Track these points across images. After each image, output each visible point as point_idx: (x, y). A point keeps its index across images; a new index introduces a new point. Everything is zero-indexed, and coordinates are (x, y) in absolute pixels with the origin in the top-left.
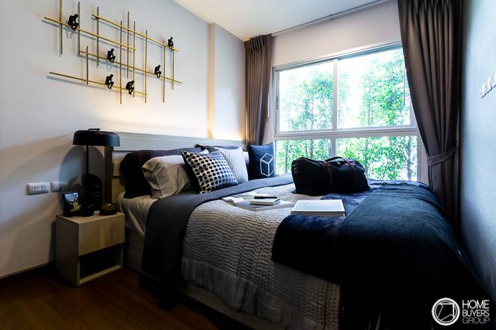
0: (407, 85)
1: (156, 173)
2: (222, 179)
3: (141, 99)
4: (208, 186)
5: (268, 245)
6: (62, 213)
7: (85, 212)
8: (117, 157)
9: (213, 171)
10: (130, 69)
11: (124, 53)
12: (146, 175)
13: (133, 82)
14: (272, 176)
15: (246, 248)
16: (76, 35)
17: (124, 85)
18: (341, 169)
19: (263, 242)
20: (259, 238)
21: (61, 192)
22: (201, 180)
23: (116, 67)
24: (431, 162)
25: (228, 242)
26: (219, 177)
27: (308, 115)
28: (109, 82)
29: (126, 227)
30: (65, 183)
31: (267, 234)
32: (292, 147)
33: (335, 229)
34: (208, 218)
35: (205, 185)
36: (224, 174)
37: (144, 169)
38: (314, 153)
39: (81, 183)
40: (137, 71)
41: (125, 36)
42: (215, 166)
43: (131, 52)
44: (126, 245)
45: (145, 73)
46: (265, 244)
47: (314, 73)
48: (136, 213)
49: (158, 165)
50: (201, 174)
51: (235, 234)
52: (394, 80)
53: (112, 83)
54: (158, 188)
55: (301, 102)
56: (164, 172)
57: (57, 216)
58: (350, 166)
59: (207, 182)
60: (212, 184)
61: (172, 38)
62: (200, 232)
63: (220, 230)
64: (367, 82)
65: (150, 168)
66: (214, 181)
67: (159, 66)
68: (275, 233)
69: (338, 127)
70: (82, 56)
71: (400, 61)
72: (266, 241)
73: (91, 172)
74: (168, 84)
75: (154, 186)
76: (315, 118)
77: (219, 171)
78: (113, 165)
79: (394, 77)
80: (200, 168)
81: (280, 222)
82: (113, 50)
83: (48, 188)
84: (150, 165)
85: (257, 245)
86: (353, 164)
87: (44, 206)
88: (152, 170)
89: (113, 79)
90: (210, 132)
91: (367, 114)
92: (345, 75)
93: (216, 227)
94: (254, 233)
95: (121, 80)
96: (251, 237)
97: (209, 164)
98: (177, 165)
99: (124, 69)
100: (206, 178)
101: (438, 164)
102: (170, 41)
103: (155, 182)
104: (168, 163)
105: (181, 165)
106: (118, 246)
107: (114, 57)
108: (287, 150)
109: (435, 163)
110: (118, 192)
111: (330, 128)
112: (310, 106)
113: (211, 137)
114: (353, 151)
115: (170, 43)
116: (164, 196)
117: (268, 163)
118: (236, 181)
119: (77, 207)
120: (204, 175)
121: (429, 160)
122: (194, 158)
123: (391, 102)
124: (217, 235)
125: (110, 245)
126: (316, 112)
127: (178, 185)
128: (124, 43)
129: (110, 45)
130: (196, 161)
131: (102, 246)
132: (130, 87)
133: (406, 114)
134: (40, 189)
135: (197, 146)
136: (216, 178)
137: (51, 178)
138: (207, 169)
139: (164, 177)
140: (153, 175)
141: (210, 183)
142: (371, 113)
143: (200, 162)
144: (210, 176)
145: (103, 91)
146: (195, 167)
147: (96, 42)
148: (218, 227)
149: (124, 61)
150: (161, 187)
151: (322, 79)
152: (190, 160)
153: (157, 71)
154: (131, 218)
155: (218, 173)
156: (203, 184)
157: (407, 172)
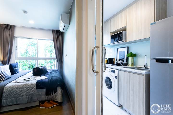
14: (18, 73)
60: (4, 79)
69: (38, 57)
101: (60, 65)
112: (28, 49)
117: (17, 69)
123: (51, 52)
126: (30, 51)
144: (3, 76)
157: (54, 67)
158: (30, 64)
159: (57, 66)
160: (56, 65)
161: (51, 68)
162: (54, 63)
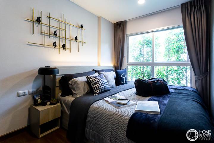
0: (185, 43)
1: (74, 86)
2: (104, 88)
3: (69, 51)
4: (98, 92)
5: (125, 128)
6: (33, 104)
7: (43, 104)
8: (58, 78)
9: (100, 85)
10: (64, 38)
11: (61, 32)
12: (70, 86)
13: (65, 44)
14: (126, 83)
15: (114, 128)
16: (40, 25)
17: (61, 46)
18: (157, 84)
19: (122, 126)
20: (120, 124)
21: (33, 94)
22: (95, 89)
23: (58, 38)
24: (197, 78)
25: (106, 124)
26: (103, 87)
27: (141, 55)
28: (54, 45)
29: (61, 110)
30: (35, 90)
31: (124, 122)
32: (135, 68)
33: (156, 124)
34: (98, 111)
35: (96, 91)
36: (105, 86)
37: (70, 84)
38: (144, 71)
39: (42, 90)
40: (67, 39)
41: (62, 24)
42: (101, 82)
43: (64, 31)
44: (61, 118)
45: (70, 40)
46: (123, 128)
47: (144, 37)
48: (66, 104)
49: (75, 82)
50: (94, 86)
51: (110, 121)
52: (179, 41)
53: (56, 45)
54: (75, 93)
55: (138, 49)
56: (78, 85)
57: (31, 106)
58: (161, 83)
59: (97, 90)
60: (99, 91)
61: (82, 24)
62: (94, 117)
63: (103, 118)
64: (167, 41)
65: (72, 83)
66: (100, 89)
67: (77, 37)
68: (127, 122)
69: (155, 61)
70: (42, 34)
71: (182, 33)
72: (124, 126)
73: (46, 85)
74: (80, 44)
75: (74, 92)
76: (144, 56)
77: (103, 85)
78: (56, 81)
79: (180, 40)
80: (94, 83)
81: (130, 117)
82: (56, 31)
83: (27, 93)
84: (72, 82)
85: (119, 128)
86: (162, 81)
87: (25, 101)
88: (73, 84)
89: (56, 44)
90: (99, 63)
91: (167, 55)
92: (158, 38)
93: (101, 116)
94: (118, 121)
95: (60, 43)
96: (116, 123)
97: (98, 82)
98: (84, 81)
99: (61, 38)
100: (97, 88)
101: (200, 79)
102: (81, 25)
103: (74, 90)
104: (80, 81)
105: (86, 82)
106: (58, 119)
107: (57, 34)
108: (132, 70)
109: (199, 79)
110: (58, 93)
111: (151, 61)
112: (142, 51)
113: (99, 66)
114: (161, 71)
115: (82, 26)
116: (78, 96)
117: (124, 78)
118: (110, 88)
119: (40, 101)
120: (96, 86)
121: (195, 78)
122: (91, 79)
124: (101, 120)
125: (54, 119)
126: (145, 53)
127: (84, 91)
128: (61, 27)
129: (55, 29)
130: (92, 80)
131: (51, 119)
132: (64, 46)
133: (185, 56)
134: (23, 94)
135: (93, 70)
136: (101, 88)
137: (28, 88)
138: (97, 84)
139: (79, 87)
140: (73, 87)
141: (98, 90)
142: (169, 54)
143: (94, 80)
144: (98, 87)
145: (52, 49)
146: (92, 83)
147: (49, 28)
148: (102, 116)
149: (61, 36)
150: (77, 92)
151: (147, 40)
152: (90, 80)
153: (76, 39)
154: (63, 106)
155: (102, 86)
156: (95, 91)
157: (185, 81)
158: (144, 72)
159: (191, 80)
160: (189, 78)
161: (179, 83)
162: (185, 73)
